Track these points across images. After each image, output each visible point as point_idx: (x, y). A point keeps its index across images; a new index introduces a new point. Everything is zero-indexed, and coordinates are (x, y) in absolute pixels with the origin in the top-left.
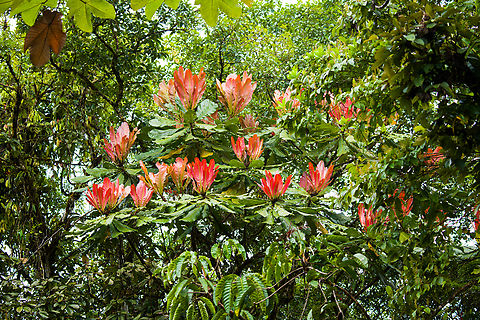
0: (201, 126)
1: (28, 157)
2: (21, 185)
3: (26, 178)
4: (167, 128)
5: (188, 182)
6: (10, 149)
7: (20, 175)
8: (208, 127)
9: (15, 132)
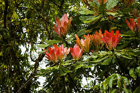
0: (109, 13)
1: (12, 40)
2: (9, 55)
3: (12, 50)
4: (89, 15)
5: (103, 45)
6: (2, 34)
7: (8, 49)
8: (113, 14)
9: (5, 25)
